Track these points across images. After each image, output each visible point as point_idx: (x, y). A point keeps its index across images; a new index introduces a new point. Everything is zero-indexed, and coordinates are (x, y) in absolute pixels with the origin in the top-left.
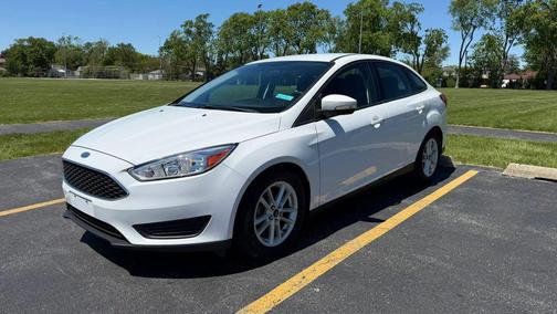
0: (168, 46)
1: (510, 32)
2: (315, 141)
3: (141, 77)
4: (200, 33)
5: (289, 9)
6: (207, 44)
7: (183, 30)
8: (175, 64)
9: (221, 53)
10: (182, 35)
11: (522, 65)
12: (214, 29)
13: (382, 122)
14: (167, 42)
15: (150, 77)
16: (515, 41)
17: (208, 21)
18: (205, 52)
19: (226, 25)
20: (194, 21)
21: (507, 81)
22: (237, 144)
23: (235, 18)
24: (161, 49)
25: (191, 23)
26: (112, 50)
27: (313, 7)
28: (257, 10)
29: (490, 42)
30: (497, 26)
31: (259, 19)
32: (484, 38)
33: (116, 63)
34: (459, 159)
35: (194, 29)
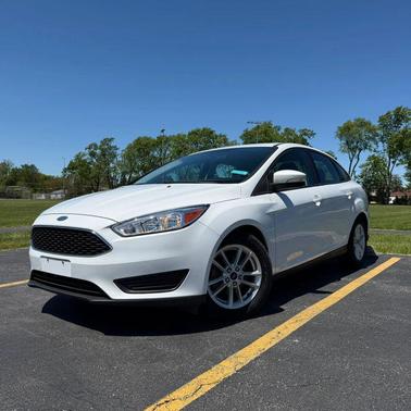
0: (72, 167)
1: (393, 154)
2: (271, 210)
3: (43, 197)
4: (104, 155)
5: (190, 134)
6: (111, 165)
7: (87, 151)
8: (77, 184)
9: (124, 174)
10: (87, 157)
11: (405, 183)
12: (119, 152)
13: (322, 201)
14: (71, 162)
15: (53, 196)
16: (397, 162)
17: (113, 144)
18: (108, 172)
19: (130, 148)
20: (99, 144)
21: (393, 198)
22: (208, 206)
23: (138, 141)
24: (65, 170)
25: (95, 145)
26: (15, 171)
27: (212, 132)
28: (159, 134)
29: (376, 163)
30: (381, 149)
31: (161, 142)
32: (369, 159)
33: (19, 183)
34: (379, 250)
35: (98, 151)
